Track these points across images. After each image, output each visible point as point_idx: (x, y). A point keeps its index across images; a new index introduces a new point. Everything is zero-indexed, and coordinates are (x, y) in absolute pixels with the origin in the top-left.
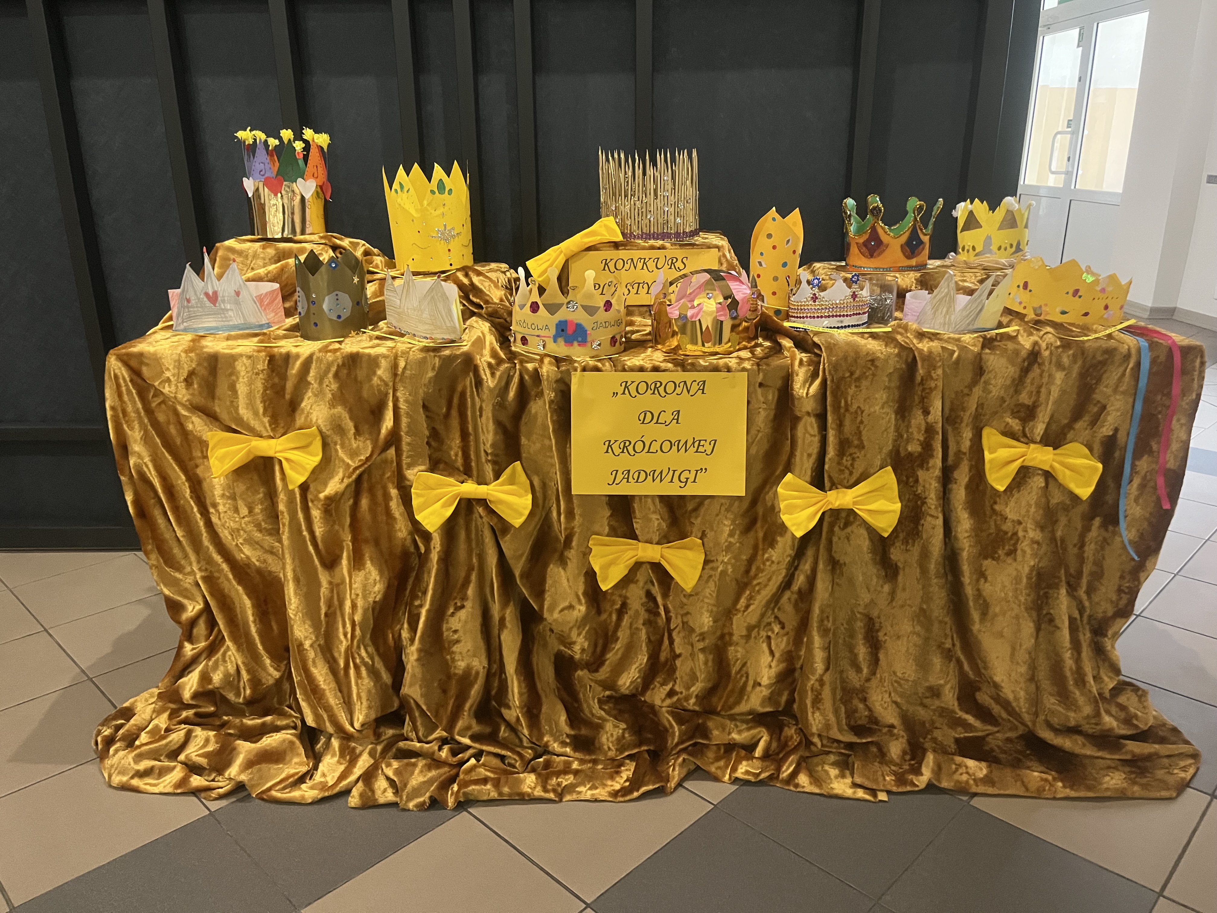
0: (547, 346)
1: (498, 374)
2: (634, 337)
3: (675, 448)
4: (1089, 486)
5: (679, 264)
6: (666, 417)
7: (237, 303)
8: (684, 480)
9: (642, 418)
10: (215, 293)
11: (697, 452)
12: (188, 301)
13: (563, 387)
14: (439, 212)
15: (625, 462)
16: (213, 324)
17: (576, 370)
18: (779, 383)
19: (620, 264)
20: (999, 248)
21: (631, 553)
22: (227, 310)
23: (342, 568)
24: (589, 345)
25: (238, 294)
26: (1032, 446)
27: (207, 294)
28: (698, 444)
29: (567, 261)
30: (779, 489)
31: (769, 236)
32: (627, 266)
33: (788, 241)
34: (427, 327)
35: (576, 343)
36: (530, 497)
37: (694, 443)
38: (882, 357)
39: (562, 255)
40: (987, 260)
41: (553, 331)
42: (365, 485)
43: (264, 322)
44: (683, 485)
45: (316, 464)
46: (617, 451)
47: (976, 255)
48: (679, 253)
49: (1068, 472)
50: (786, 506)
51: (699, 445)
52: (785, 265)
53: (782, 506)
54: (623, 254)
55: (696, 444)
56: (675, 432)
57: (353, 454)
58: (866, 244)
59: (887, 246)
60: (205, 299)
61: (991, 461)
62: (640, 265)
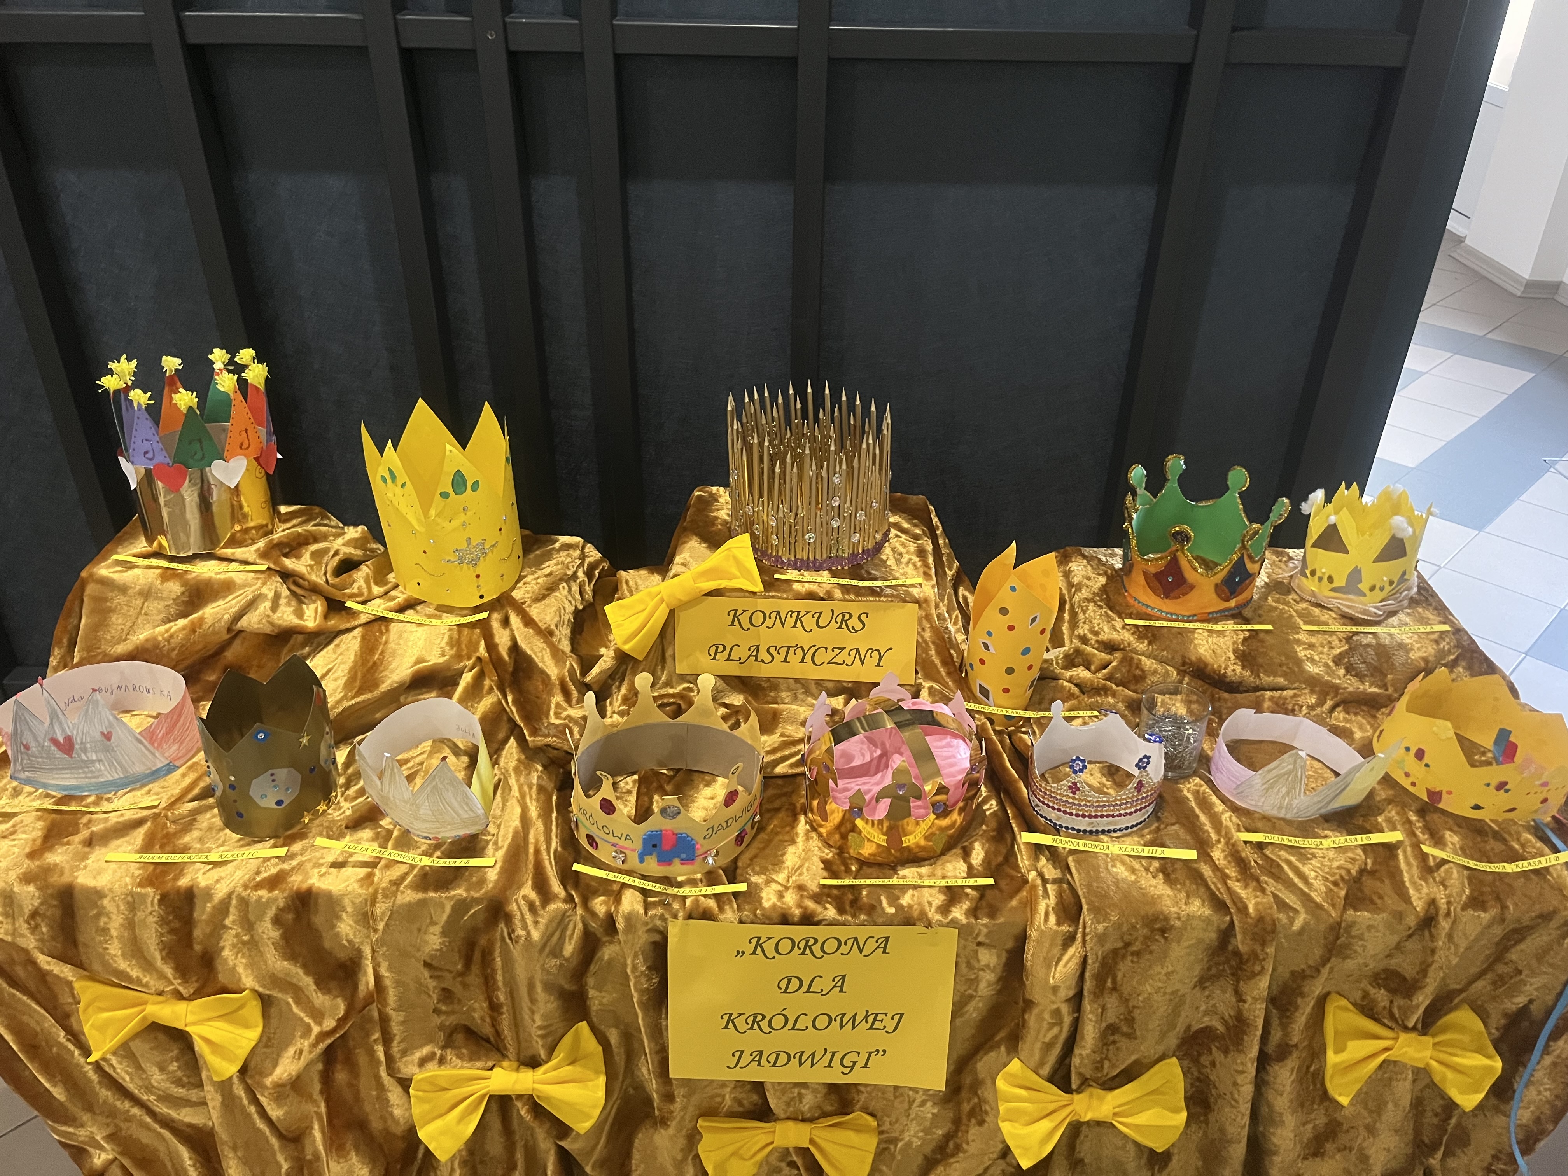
0: (629, 860)
1: (545, 919)
3: (836, 1024)
5: (854, 622)
6: (825, 984)
7: (107, 750)
8: (848, 1064)
9: (783, 985)
10: (69, 740)
11: (871, 1028)
12: (26, 747)
13: (657, 937)
14: (456, 523)
15: (753, 1040)
16: (73, 782)
17: (675, 917)
18: (1010, 944)
19: (758, 618)
20: (1372, 589)
21: (763, 1139)
22: (93, 762)
25: (108, 737)
26: (1403, 1037)
27: (54, 741)
28: (873, 1020)
29: (672, 612)
30: (1000, 1083)
31: (1004, 611)
32: (769, 622)
33: (1034, 620)
35: (677, 861)
36: (602, 1080)
37: (866, 1017)
38: (1178, 924)
39: (664, 605)
40: (1353, 604)
42: (340, 1055)
43: (159, 765)
44: (847, 1070)
45: (253, 1043)
46: (742, 1027)
47: (1333, 590)
48: (855, 607)
49: (1450, 1074)
50: (1009, 1110)
51: (875, 1020)
52: (1026, 651)
53: (1002, 1108)
54: (765, 604)
55: (871, 1019)
56: (835, 1004)
57: (318, 1015)
58: (1159, 577)
59: (1192, 587)
60: (53, 748)
61: (1335, 1065)
62: (791, 621)
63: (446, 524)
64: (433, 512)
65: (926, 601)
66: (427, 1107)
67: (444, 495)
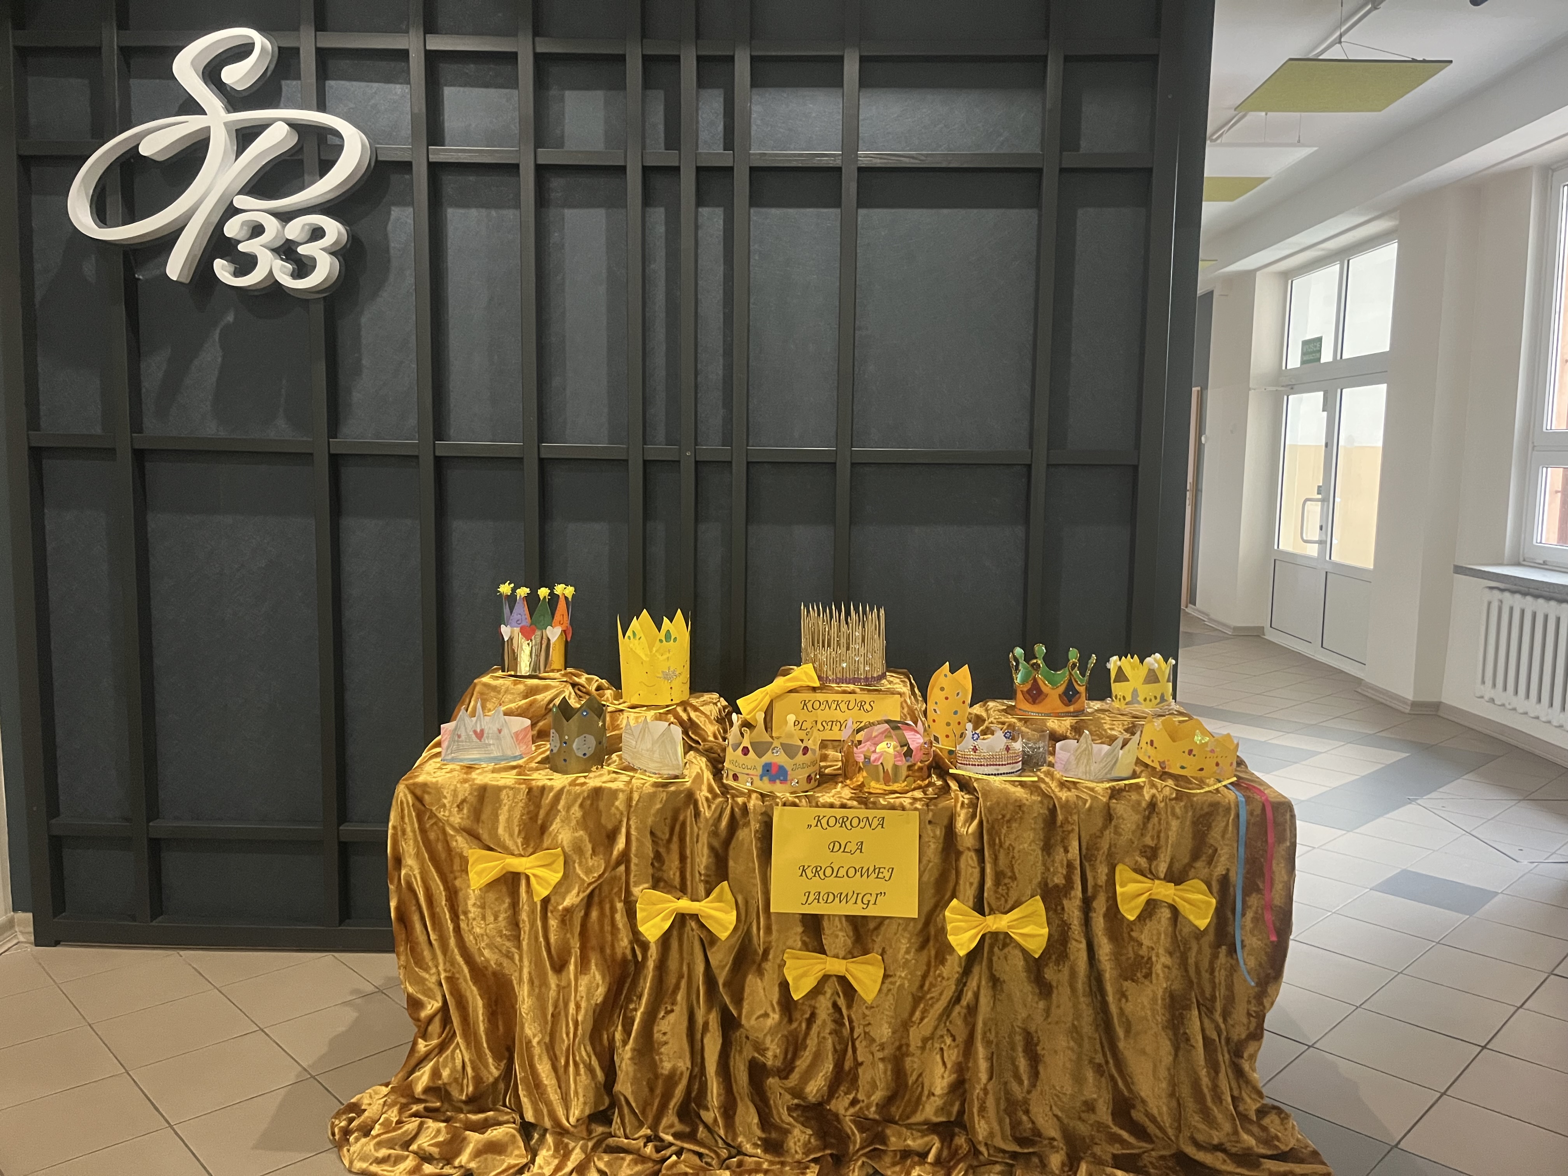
0: (755, 783)
1: (713, 807)
2: (827, 771)
3: (858, 874)
4: (1206, 918)
5: (867, 707)
6: (851, 847)
7: (498, 739)
8: (865, 901)
9: (831, 847)
10: (482, 731)
11: (877, 877)
12: (459, 736)
13: (766, 819)
14: (665, 657)
15: (816, 885)
16: (477, 756)
17: (777, 805)
18: (945, 822)
19: (817, 705)
20: (1145, 700)
21: (821, 967)
22: (490, 745)
23: (569, 973)
24: (789, 782)
25: (500, 731)
26: (1157, 882)
27: (475, 732)
28: (878, 870)
29: (771, 702)
30: (947, 913)
31: (942, 689)
32: (822, 707)
33: (958, 694)
34: (656, 765)
35: (778, 781)
36: (735, 913)
37: (874, 870)
38: (1027, 803)
39: (768, 697)
40: (1136, 709)
41: (760, 771)
42: (596, 899)
43: (517, 754)
44: (865, 906)
45: (558, 880)
46: (810, 875)
47: (1127, 704)
48: (867, 697)
49: (1187, 906)
50: (953, 928)
51: (879, 872)
52: (956, 713)
53: (949, 927)
54: (820, 696)
55: (877, 871)
56: (858, 860)
57: (588, 872)
58: (1029, 692)
59: (1047, 695)
60: (474, 736)
61: (1122, 894)
62: (834, 706)
63: (660, 657)
64: (654, 649)
65: (904, 693)
66: (645, 914)
67: (661, 641)
